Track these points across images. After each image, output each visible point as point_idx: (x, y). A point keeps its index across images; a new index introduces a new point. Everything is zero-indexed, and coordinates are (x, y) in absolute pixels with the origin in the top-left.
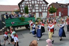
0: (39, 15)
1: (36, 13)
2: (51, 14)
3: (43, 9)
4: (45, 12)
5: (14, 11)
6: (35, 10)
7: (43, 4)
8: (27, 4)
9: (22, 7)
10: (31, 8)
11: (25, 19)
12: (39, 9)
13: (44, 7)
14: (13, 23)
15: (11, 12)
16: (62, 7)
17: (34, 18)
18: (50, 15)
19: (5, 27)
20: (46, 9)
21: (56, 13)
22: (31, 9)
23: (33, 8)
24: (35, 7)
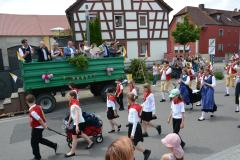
0: (140, 51)
1: (129, 43)
2: (182, 48)
3: (154, 30)
4: (160, 39)
5: (50, 37)
6: (125, 30)
7: (152, 11)
8: (99, 11)
9: (79, 22)
10: (111, 24)
11: (91, 63)
12: (138, 30)
13: (155, 20)
14: (46, 78)
15: (41, 37)
17: (123, 59)
19: (21, 90)
20: (162, 30)
21: (197, 43)
22: (111, 28)
23: (119, 24)
24: (125, 21)
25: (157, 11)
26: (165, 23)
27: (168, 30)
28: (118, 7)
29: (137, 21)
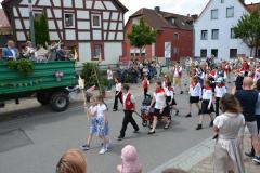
1: (81, 45)
2: (138, 51)
3: (108, 31)
4: (115, 41)
6: (77, 30)
7: (106, 10)
8: (45, 8)
10: (60, 23)
12: (91, 30)
13: (110, 21)
16: (175, 24)
17: (74, 62)
18: (132, 51)
20: (117, 31)
21: (153, 46)
22: (61, 28)
23: (69, 23)
24: (76, 20)
25: (111, 11)
26: (121, 24)
27: (124, 31)
28: (68, 3)
29: (90, 20)
